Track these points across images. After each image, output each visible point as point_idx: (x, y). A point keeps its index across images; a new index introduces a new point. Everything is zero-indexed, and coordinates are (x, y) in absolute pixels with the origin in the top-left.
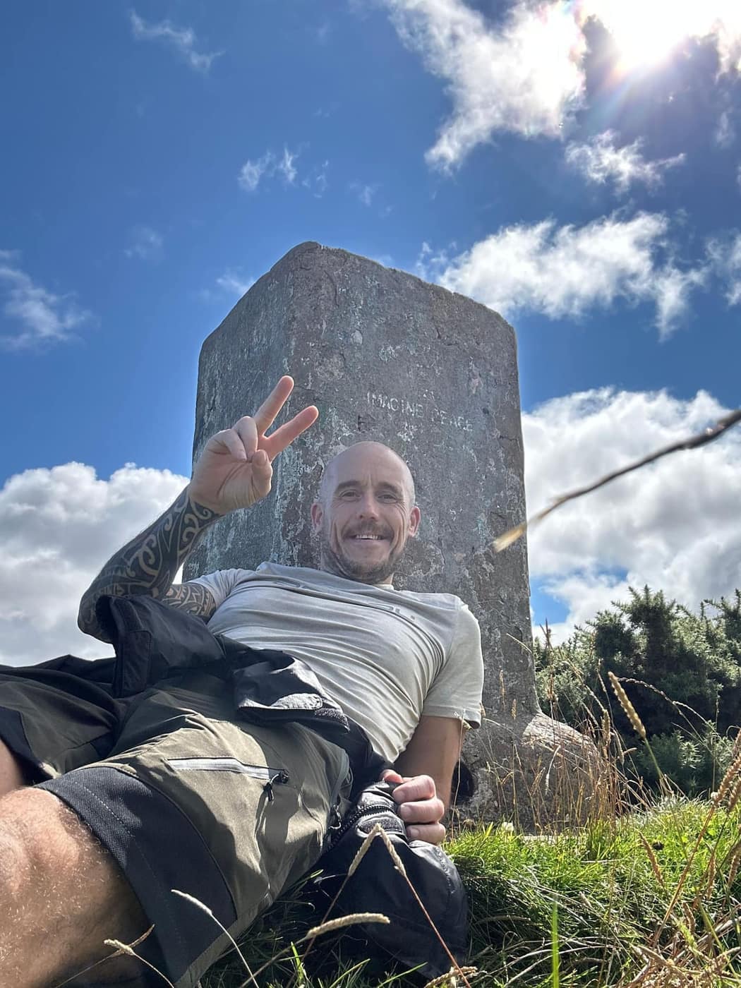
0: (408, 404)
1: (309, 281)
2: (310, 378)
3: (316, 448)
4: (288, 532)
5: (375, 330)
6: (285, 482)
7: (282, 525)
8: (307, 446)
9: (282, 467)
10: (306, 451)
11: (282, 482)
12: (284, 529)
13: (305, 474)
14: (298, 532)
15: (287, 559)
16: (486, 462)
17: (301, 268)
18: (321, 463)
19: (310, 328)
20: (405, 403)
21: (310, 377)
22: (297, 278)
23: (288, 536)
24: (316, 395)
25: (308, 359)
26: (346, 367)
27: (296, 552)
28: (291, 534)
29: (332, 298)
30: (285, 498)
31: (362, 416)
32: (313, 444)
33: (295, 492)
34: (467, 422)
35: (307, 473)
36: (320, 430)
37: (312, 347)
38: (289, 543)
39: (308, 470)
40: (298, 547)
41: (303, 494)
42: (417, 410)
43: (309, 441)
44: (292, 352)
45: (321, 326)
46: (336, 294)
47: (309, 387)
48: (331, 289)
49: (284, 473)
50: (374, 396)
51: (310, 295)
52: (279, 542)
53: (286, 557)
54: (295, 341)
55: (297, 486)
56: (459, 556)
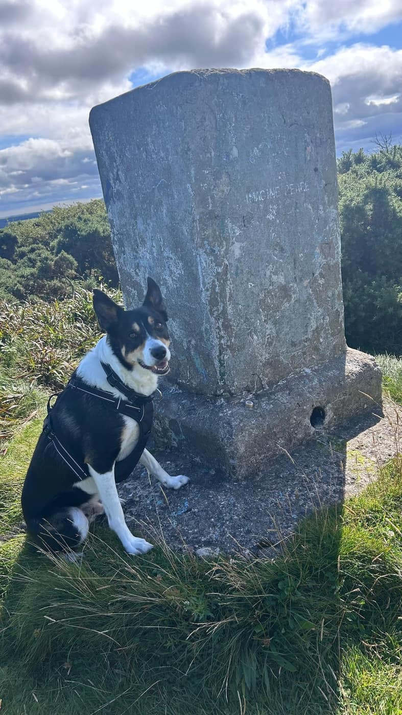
0: (271, 191)
1: (195, 114)
2: (210, 201)
3: (222, 253)
4: (214, 312)
5: (244, 139)
6: (206, 280)
7: (209, 308)
8: (216, 252)
9: (202, 269)
10: (216, 257)
11: (204, 280)
12: (211, 310)
13: (218, 273)
14: (220, 312)
15: (216, 328)
16: (318, 209)
17: (187, 102)
18: (227, 262)
19: (203, 157)
20: (269, 190)
21: (210, 199)
22: (186, 112)
23: (214, 314)
24: (216, 213)
25: (206, 184)
26: (231, 181)
27: (220, 324)
28: (216, 313)
29: (214, 126)
30: (207, 290)
31: (245, 215)
32: (219, 251)
33: (214, 287)
34: (305, 184)
35: (219, 273)
36: (222, 239)
37: (207, 174)
38: (216, 319)
39: (220, 270)
40: (221, 320)
41: (219, 287)
42: (276, 192)
43: (216, 249)
44: (193, 179)
45: (211, 155)
46: (216, 121)
47: (210, 208)
48: (212, 118)
49: (204, 274)
50: (250, 196)
51: (198, 128)
52: (209, 318)
53: (215, 327)
54: (194, 170)
55: (214, 281)
56: (306, 283)
